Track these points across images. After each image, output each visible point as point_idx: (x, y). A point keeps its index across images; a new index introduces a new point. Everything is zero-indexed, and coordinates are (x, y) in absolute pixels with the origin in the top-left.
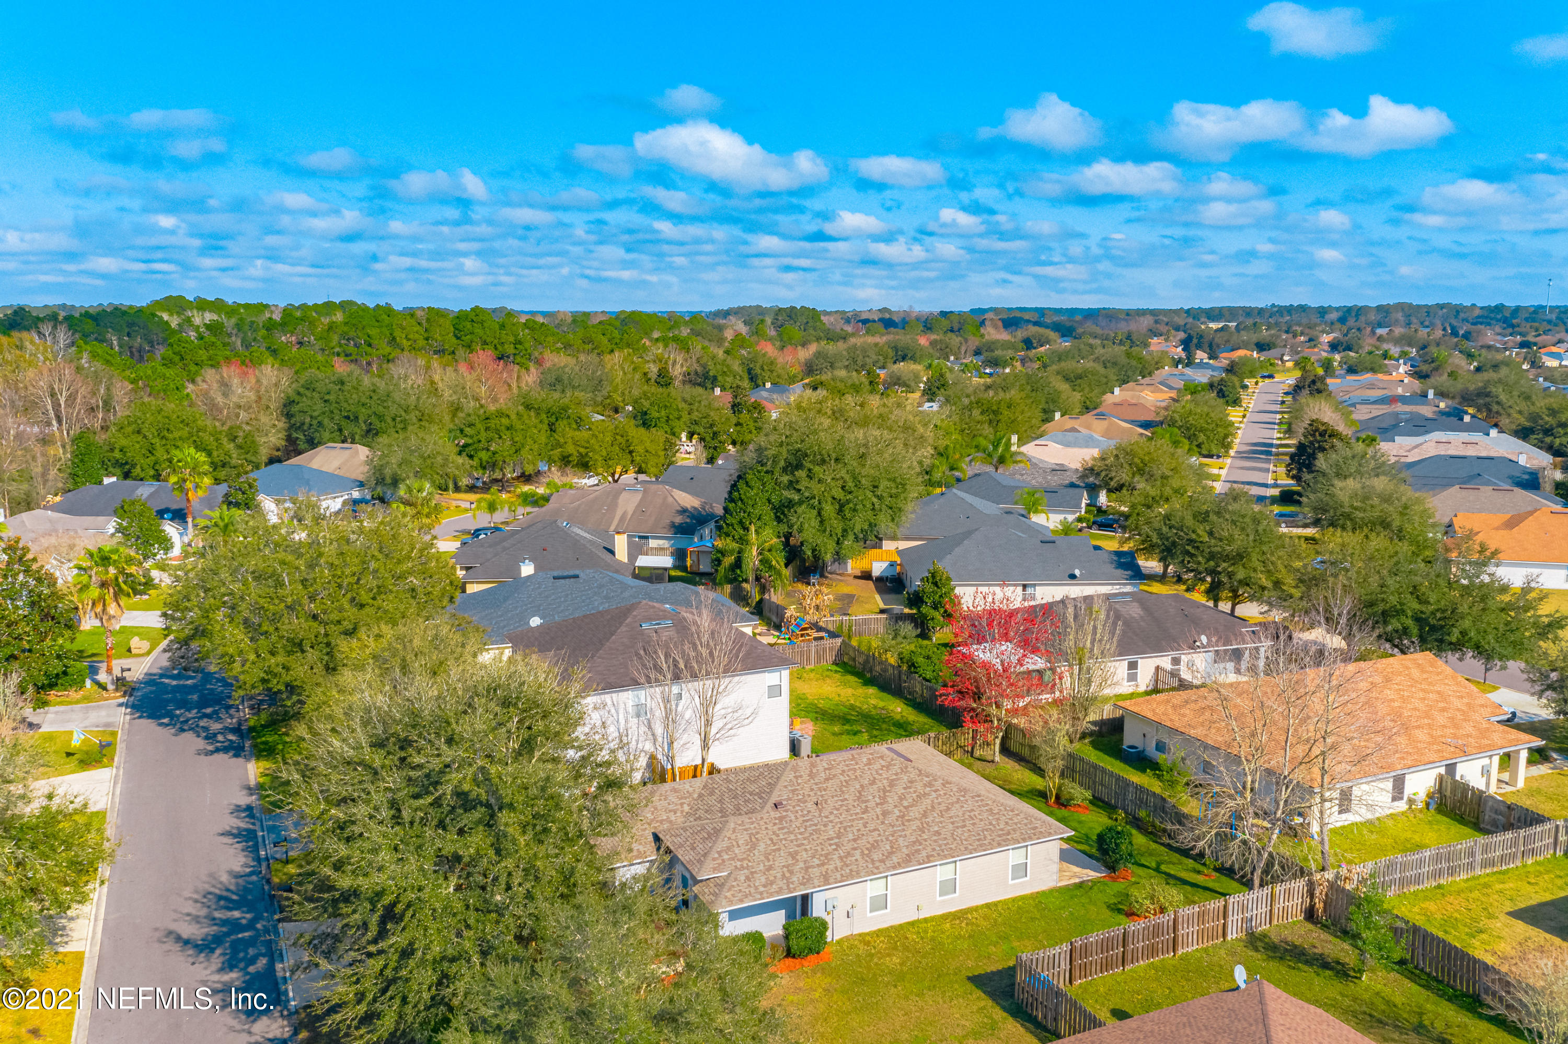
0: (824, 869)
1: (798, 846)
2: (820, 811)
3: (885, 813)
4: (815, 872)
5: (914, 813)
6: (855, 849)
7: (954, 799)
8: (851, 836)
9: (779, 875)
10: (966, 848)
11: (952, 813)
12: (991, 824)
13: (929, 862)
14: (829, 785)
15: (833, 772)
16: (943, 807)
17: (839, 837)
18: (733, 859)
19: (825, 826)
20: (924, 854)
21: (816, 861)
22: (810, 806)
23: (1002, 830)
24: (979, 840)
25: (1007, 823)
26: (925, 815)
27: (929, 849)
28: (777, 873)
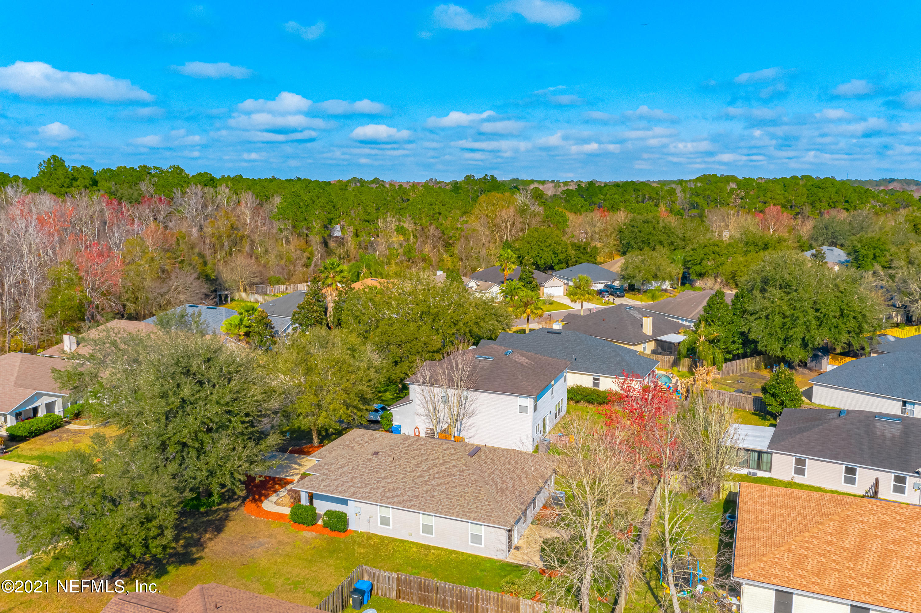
0: (357, 490)
1: (361, 475)
2: (392, 463)
3: (421, 476)
4: (353, 489)
5: (434, 482)
6: (383, 487)
7: (465, 483)
8: (389, 480)
9: (336, 484)
10: (437, 510)
11: (454, 490)
12: (468, 504)
13: (410, 508)
14: (412, 453)
15: (423, 447)
16: (453, 485)
17: (383, 479)
18: (327, 469)
19: (384, 471)
20: (412, 503)
21: (359, 485)
22: (390, 459)
23: (469, 509)
24: (449, 509)
25: (477, 507)
26: (438, 485)
27: (418, 502)
28: (336, 483)
